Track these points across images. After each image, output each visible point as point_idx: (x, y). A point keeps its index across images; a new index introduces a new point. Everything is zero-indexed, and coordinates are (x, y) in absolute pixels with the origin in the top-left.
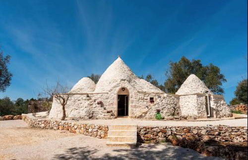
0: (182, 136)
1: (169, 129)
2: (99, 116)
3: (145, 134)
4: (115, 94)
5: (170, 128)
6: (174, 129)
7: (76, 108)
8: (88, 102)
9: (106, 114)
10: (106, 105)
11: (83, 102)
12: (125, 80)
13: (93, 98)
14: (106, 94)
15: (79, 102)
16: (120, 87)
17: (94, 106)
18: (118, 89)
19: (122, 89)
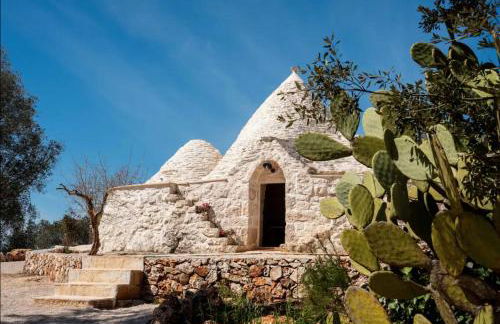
0: (242, 285)
1: (214, 266)
2: (199, 244)
3: (161, 279)
4: (244, 182)
5: (217, 263)
6: (225, 267)
7: (145, 225)
8: (173, 208)
9: (215, 240)
10: (222, 216)
11: (161, 207)
12: (272, 139)
13: (190, 197)
14: (222, 184)
15: (154, 207)
16: (259, 161)
17: (187, 217)
18: (252, 167)
19: (265, 165)
